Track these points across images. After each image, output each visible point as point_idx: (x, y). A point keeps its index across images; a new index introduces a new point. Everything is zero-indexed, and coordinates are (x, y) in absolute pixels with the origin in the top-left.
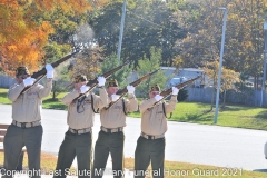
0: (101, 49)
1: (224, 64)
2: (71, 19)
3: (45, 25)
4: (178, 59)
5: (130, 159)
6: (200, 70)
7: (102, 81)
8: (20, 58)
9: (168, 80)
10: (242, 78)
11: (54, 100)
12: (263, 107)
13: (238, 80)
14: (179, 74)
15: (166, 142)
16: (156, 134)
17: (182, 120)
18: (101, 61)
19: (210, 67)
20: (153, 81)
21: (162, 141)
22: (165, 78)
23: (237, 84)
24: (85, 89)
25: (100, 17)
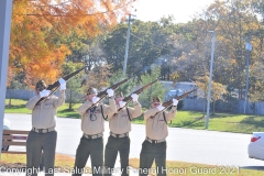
0: (109, 67)
1: (213, 78)
2: (84, 42)
3: (63, 47)
4: (175, 74)
5: (135, 160)
6: (193, 83)
7: (111, 93)
8: (42, 75)
9: (167, 92)
10: (228, 89)
11: (70, 110)
12: (247, 114)
13: (225, 92)
14: (175, 87)
15: (168, 145)
16: (158, 139)
17: (178, 126)
18: (110, 77)
19: (202, 81)
20: (153, 93)
21: (163, 145)
22: (164, 90)
23: (224, 95)
24: (96, 100)
25: (108, 40)
